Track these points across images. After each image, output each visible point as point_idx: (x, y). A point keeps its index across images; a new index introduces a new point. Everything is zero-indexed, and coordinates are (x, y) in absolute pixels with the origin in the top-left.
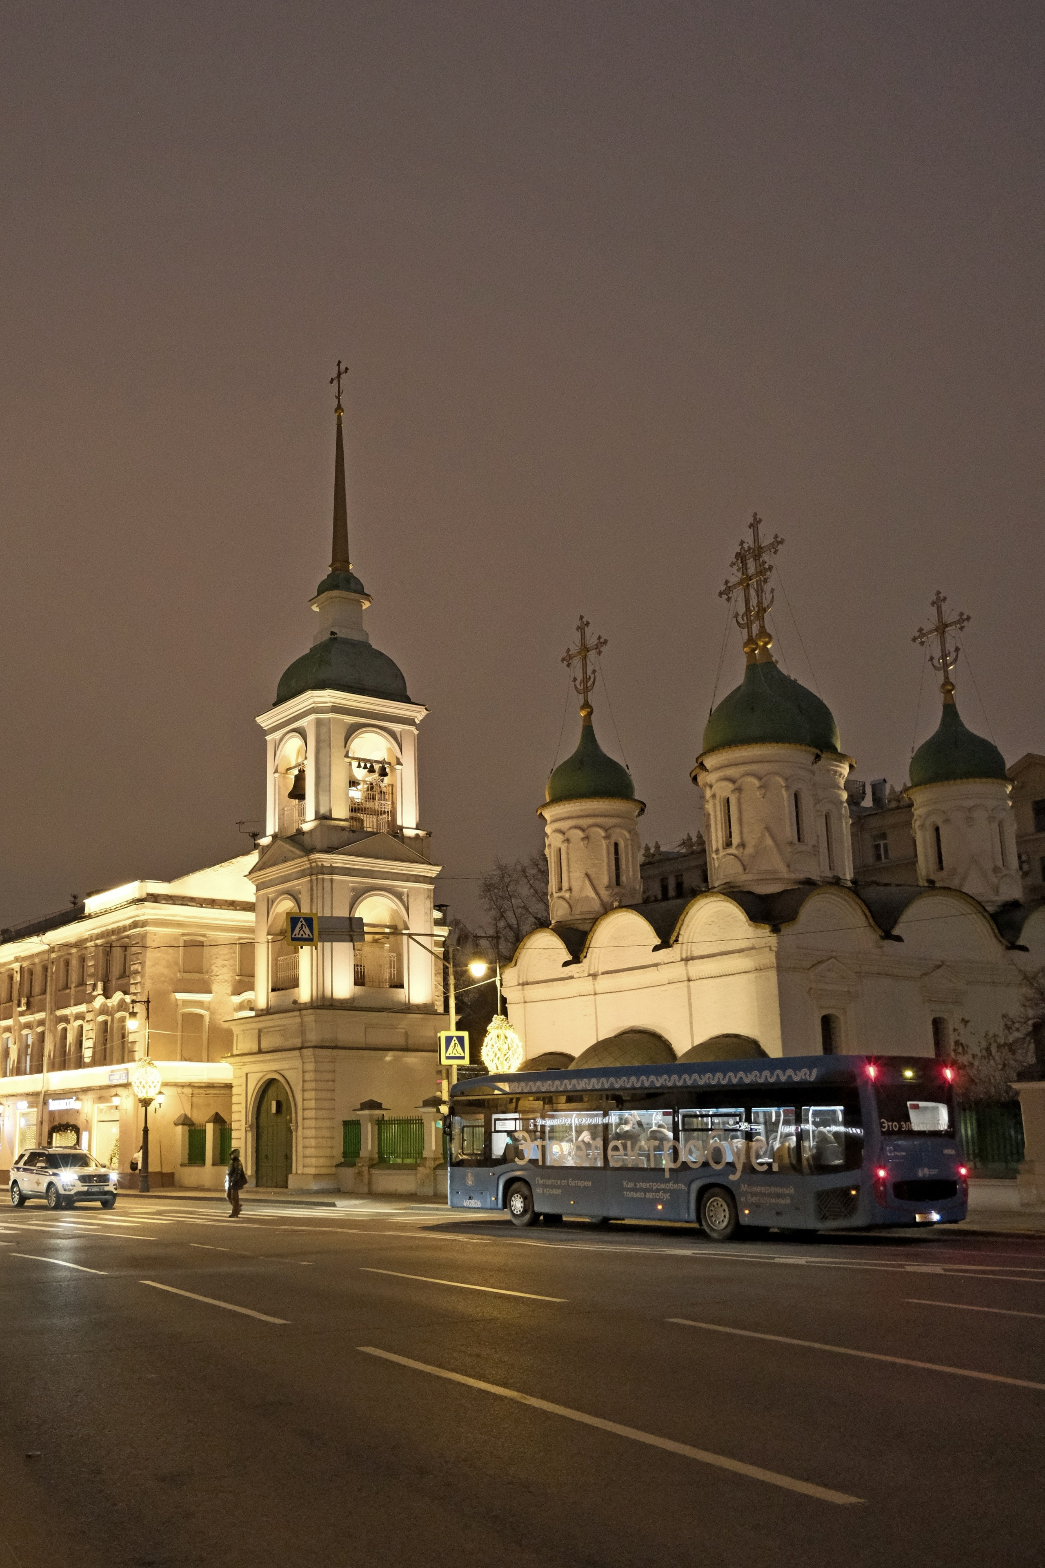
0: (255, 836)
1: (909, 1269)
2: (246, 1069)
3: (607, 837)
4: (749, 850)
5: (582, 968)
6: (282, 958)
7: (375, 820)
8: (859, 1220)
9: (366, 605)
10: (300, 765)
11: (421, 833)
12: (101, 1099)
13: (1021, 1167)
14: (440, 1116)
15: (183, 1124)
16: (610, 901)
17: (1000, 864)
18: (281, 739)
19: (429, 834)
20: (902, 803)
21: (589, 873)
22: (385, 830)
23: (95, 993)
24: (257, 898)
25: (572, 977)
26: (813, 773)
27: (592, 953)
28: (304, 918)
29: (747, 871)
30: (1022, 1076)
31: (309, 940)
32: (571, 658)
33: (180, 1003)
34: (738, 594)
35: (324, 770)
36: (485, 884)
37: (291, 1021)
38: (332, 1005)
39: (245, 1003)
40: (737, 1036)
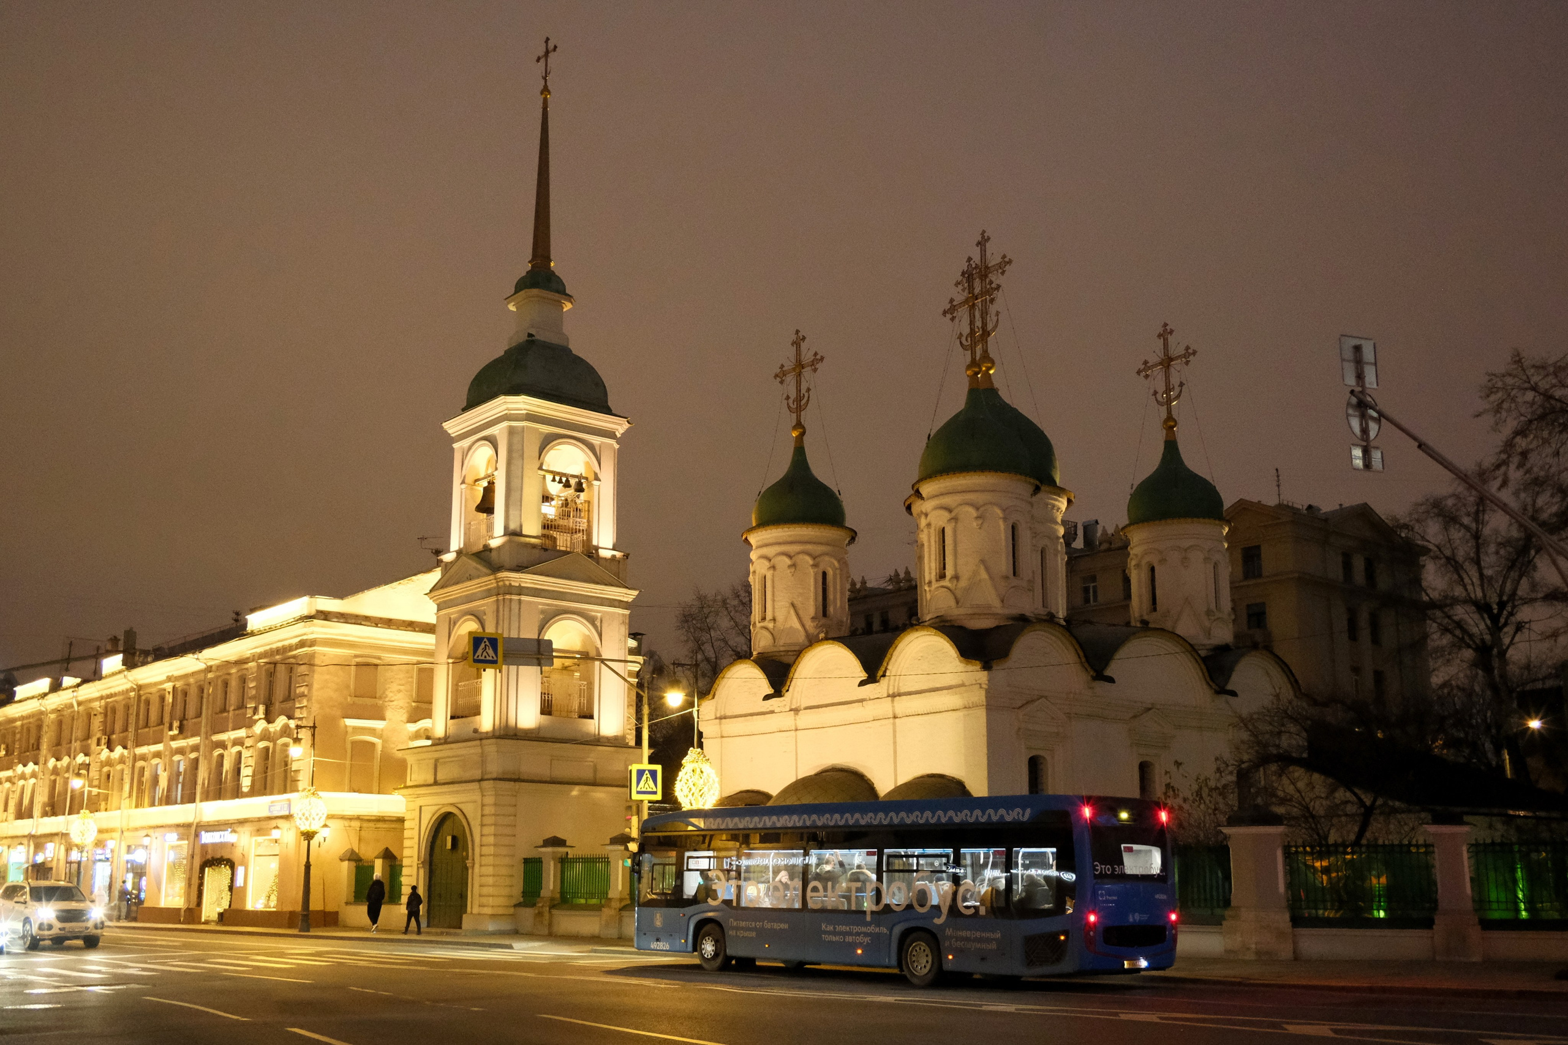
0: (438, 552)
1: (1123, 1017)
2: (421, 801)
3: (815, 566)
4: (963, 583)
5: (784, 703)
6: (463, 683)
7: (569, 539)
8: (1067, 966)
9: (567, 306)
10: (489, 476)
11: (618, 554)
12: (259, 832)
13: (1228, 913)
14: (628, 854)
15: (349, 860)
16: (815, 633)
17: (1213, 606)
18: (470, 448)
19: (627, 556)
20: (1113, 546)
21: (795, 602)
22: (579, 549)
23: (256, 717)
24: (438, 618)
25: (772, 712)
26: (1032, 504)
27: (794, 687)
28: (487, 638)
29: (960, 604)
30: (1233, 821)
31: (493, 662)
32: (784, 375)
33: (350, 730)
34: (963, 313)
35: (515, 483)
36: (684, 614)
37: (470, 750)
38: (516, 735)
39: (422, 731)
40: (942, 776)
